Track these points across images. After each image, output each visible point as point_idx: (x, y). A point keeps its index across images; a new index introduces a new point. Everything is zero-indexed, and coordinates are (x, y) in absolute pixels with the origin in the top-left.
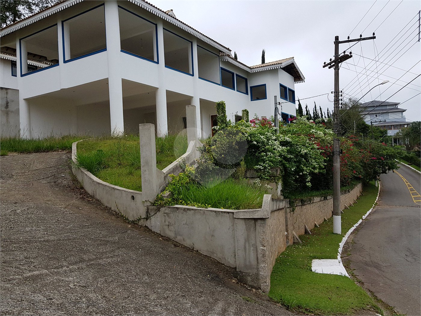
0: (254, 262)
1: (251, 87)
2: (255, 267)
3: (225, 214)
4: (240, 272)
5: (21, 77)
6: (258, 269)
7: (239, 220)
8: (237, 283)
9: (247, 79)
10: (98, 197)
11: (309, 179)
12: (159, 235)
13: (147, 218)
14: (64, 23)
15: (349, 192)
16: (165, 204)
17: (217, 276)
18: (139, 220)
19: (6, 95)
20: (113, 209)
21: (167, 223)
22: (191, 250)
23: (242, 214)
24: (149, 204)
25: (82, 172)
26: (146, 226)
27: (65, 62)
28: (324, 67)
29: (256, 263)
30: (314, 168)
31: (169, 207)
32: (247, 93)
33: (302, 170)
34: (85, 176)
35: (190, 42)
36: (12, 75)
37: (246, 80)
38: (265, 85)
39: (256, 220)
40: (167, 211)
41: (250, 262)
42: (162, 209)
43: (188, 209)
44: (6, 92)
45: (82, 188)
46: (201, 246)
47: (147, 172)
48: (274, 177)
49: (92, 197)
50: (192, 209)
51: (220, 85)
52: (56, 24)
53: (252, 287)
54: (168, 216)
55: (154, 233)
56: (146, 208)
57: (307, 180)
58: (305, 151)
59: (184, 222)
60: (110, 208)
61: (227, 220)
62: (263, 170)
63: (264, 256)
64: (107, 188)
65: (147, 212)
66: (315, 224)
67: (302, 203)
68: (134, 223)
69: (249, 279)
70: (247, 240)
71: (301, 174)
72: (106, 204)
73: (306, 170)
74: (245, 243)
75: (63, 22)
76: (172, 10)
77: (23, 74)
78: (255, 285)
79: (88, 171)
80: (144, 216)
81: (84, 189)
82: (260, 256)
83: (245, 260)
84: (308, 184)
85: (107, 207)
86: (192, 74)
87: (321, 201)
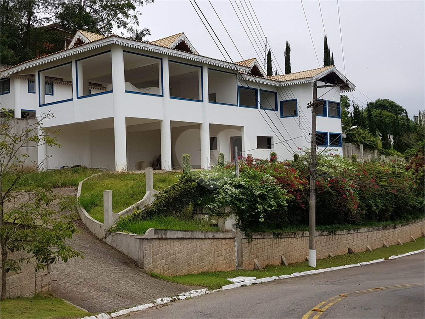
0: (142, 258)
1: (281, 102)
2: (142, 259)
3: (133, 236)
4: (137, 261)
5: (40, 107)
6: (143, 260)
7: (137, 239)
8: (135, 266)
9: (277, 92)
10: (87, 226)
11: (262, 215)
12: (110, 246)
13: (106, 238)
14: (78, 62)
15: (395, 228)
16: (113, 231)
17: (126, 262)
18: (103, 238)
19: (26, 125)
20: (93, 233)
21: (113, 240)
22: (121, 253)
23: (138, 236)
24: (107, 231)
25: (81, 209)
26: (105, 242)
27: (78, 98)
28: (308, 108)
29: (143, 258)
30: (271, 206)
31: (114, 233)
32: (276, 109)
33: (257, 208)
34: (82, 212)
35: (200, 68)
36: (29, 92)
37: (276, 94)
38: (296, 100)
39: (143, 239)
40: (113, 235)
41: (140, 257)
42: (112, 233)
43: (121, 234)
44: (26, 122)
45: (81, 219)
46: (125, 251)
47: (106, 215)
48: (222, 214)
49: (85, 225)
50: (122, 234)
51: (237, 106)
52: (71, 62)
53: (141, 268)
54: (114, 237)
55: (108, 245)
56: (105, 232)
57: (261, 216)
58: (259, 193)
59: (119, 240)
60: (92, 232)
61: (133, 239)
62: (213, 208)
63: (146, 255)
64: (91, 221)
65: (106, 235)
66: (307, 258)
67: (274, 235)
68: (101, 240)
69: (140, 264)
70: (140, 248)
71: (256, 211)
72: (91, 230)
73: (260, 208)
74: (139, 249)
75: (76, 61)
76: (183, 33)
77: (41, 104)
78: (142, 267)
79: (84, 209)
80: (104, 237)
81: (82, 221)
82: (144, 255)
83: (139, 257)
84: (260, 220)
85: (91, 231)
86: (201, 99)
87: (322, 235)
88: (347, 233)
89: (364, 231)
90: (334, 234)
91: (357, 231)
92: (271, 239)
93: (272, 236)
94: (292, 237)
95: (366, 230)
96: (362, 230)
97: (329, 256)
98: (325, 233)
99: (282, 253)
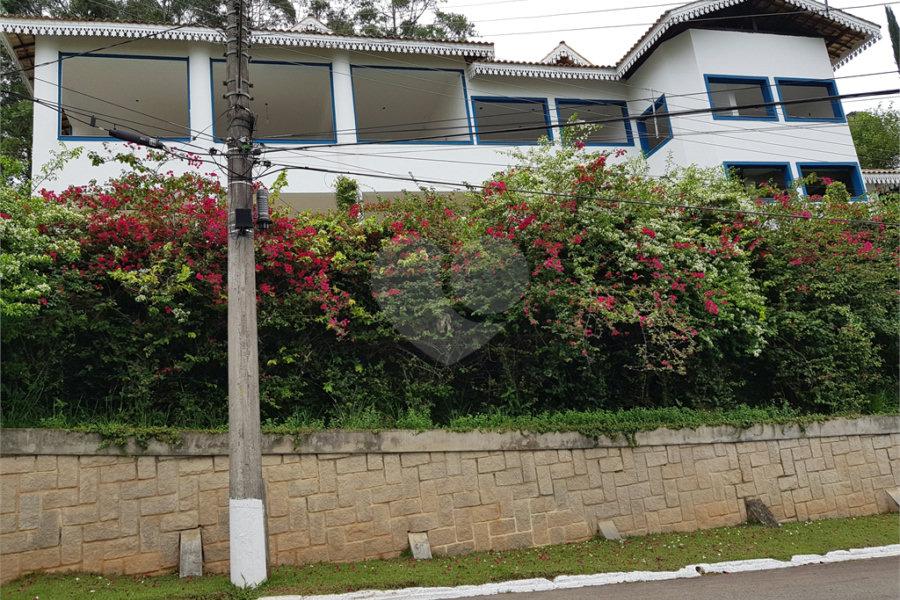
1: (638, 119)
9: (624, 101)
32: (631, 142)
37: (623, 104)
38: (663, 97)
87: (533, 448)
88: (725, 439)
89: (851, 430)
90: (625, 444)
91: (802, 430)
92: (84, 460)
93: (93, 447)
94: (282, 455)
95: (865, 424)
96: (837, 425)
97: (599, 536)
98: (554, 439)
99: (186, 520)
